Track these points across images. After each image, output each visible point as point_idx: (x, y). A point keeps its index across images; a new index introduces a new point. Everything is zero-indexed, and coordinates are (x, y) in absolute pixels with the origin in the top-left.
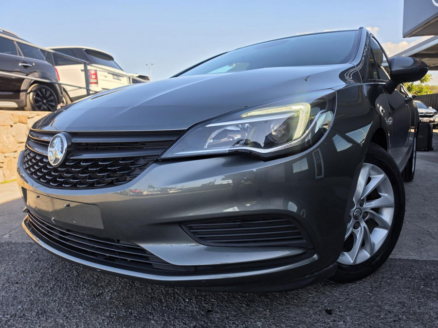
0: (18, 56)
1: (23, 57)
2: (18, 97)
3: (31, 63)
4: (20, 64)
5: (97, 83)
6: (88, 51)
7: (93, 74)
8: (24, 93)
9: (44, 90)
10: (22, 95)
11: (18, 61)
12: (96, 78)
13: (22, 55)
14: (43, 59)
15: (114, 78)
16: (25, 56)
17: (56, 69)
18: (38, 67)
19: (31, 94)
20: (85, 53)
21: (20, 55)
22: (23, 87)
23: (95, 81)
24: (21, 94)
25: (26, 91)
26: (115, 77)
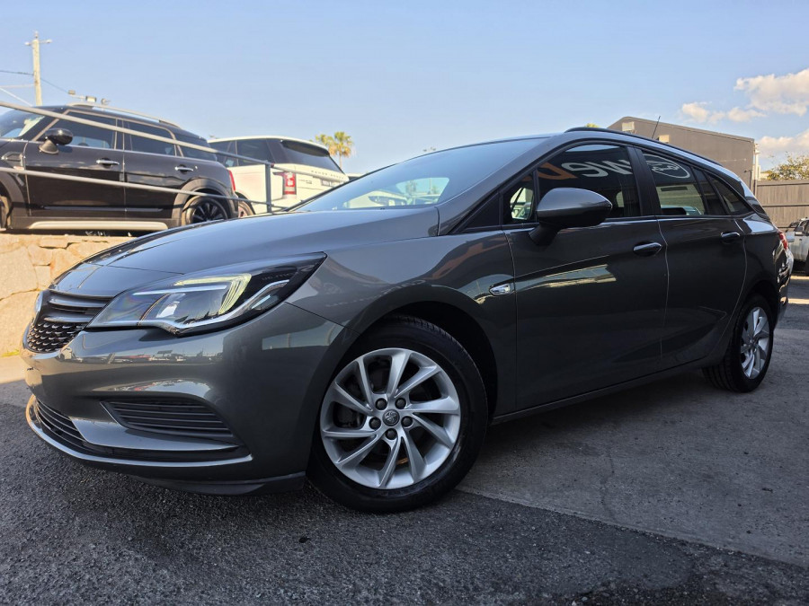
0: (176, 156)
1: (183, 157)
2: (170, 216)
3: (192, 165)
4: (177, 168)
5: (294, 193)
6: (286, 143)
7: (291, 179)
8: (178, 210)
9: (208, 206)
10: (176, 212)
11: (173, 163)
12: (294, 185)
13: (182, 154)
14: (214, 160)
15: (323, 185)
16: (185, 155)
17: (230, 173)
18: (203, 170)
19: (189, 211)
20: (281, 145)
21: (179, 154)
22: (177, 201)
23: (291, 189)
24: (174, 210)
25: (181, 206)
26: (325, 182)
